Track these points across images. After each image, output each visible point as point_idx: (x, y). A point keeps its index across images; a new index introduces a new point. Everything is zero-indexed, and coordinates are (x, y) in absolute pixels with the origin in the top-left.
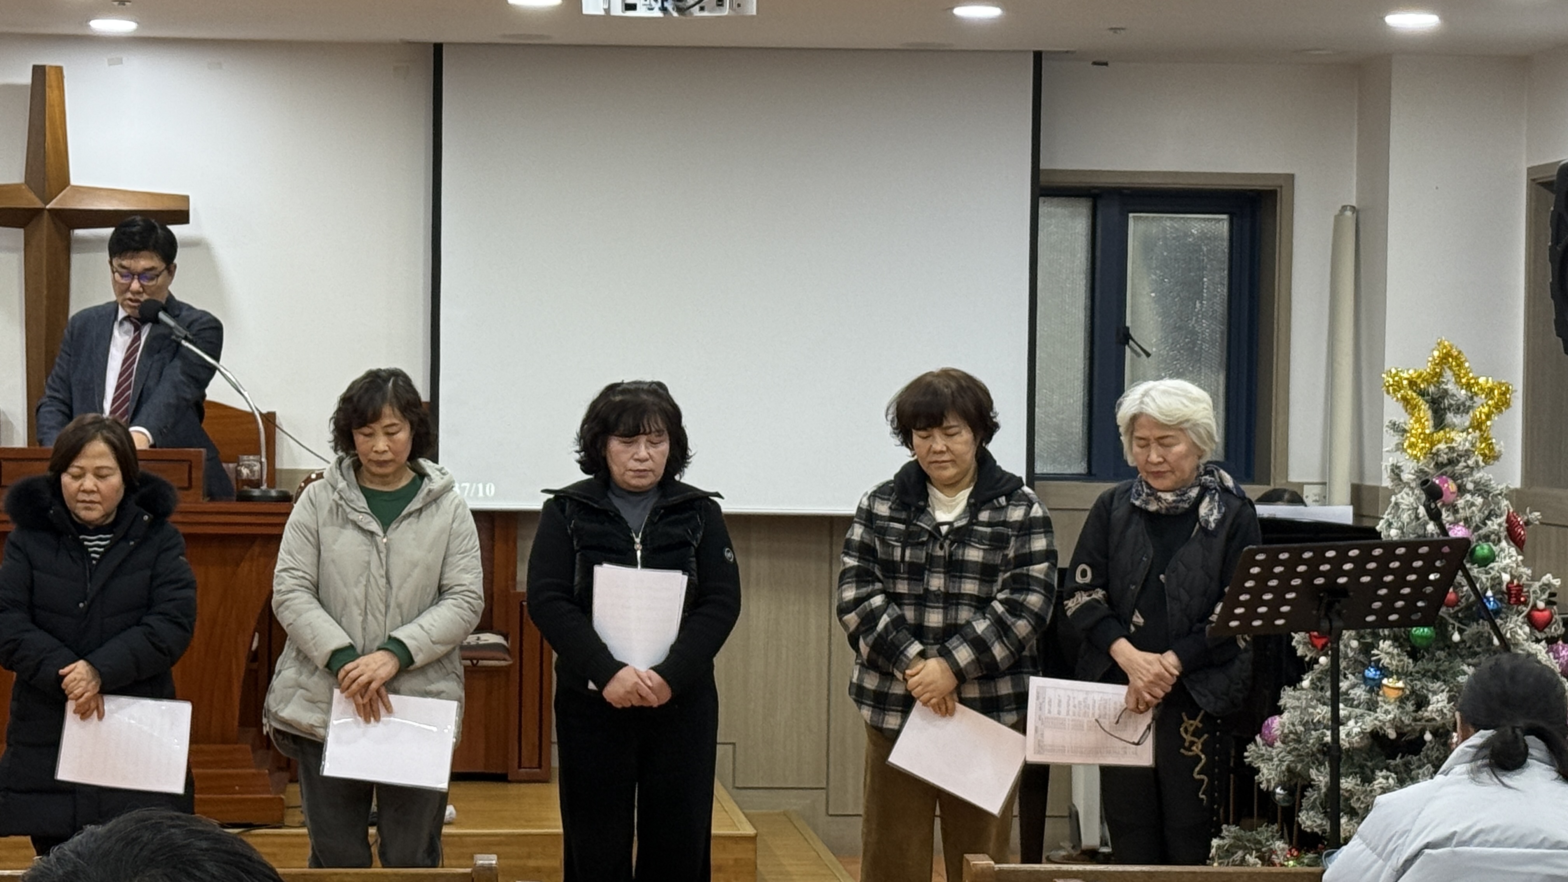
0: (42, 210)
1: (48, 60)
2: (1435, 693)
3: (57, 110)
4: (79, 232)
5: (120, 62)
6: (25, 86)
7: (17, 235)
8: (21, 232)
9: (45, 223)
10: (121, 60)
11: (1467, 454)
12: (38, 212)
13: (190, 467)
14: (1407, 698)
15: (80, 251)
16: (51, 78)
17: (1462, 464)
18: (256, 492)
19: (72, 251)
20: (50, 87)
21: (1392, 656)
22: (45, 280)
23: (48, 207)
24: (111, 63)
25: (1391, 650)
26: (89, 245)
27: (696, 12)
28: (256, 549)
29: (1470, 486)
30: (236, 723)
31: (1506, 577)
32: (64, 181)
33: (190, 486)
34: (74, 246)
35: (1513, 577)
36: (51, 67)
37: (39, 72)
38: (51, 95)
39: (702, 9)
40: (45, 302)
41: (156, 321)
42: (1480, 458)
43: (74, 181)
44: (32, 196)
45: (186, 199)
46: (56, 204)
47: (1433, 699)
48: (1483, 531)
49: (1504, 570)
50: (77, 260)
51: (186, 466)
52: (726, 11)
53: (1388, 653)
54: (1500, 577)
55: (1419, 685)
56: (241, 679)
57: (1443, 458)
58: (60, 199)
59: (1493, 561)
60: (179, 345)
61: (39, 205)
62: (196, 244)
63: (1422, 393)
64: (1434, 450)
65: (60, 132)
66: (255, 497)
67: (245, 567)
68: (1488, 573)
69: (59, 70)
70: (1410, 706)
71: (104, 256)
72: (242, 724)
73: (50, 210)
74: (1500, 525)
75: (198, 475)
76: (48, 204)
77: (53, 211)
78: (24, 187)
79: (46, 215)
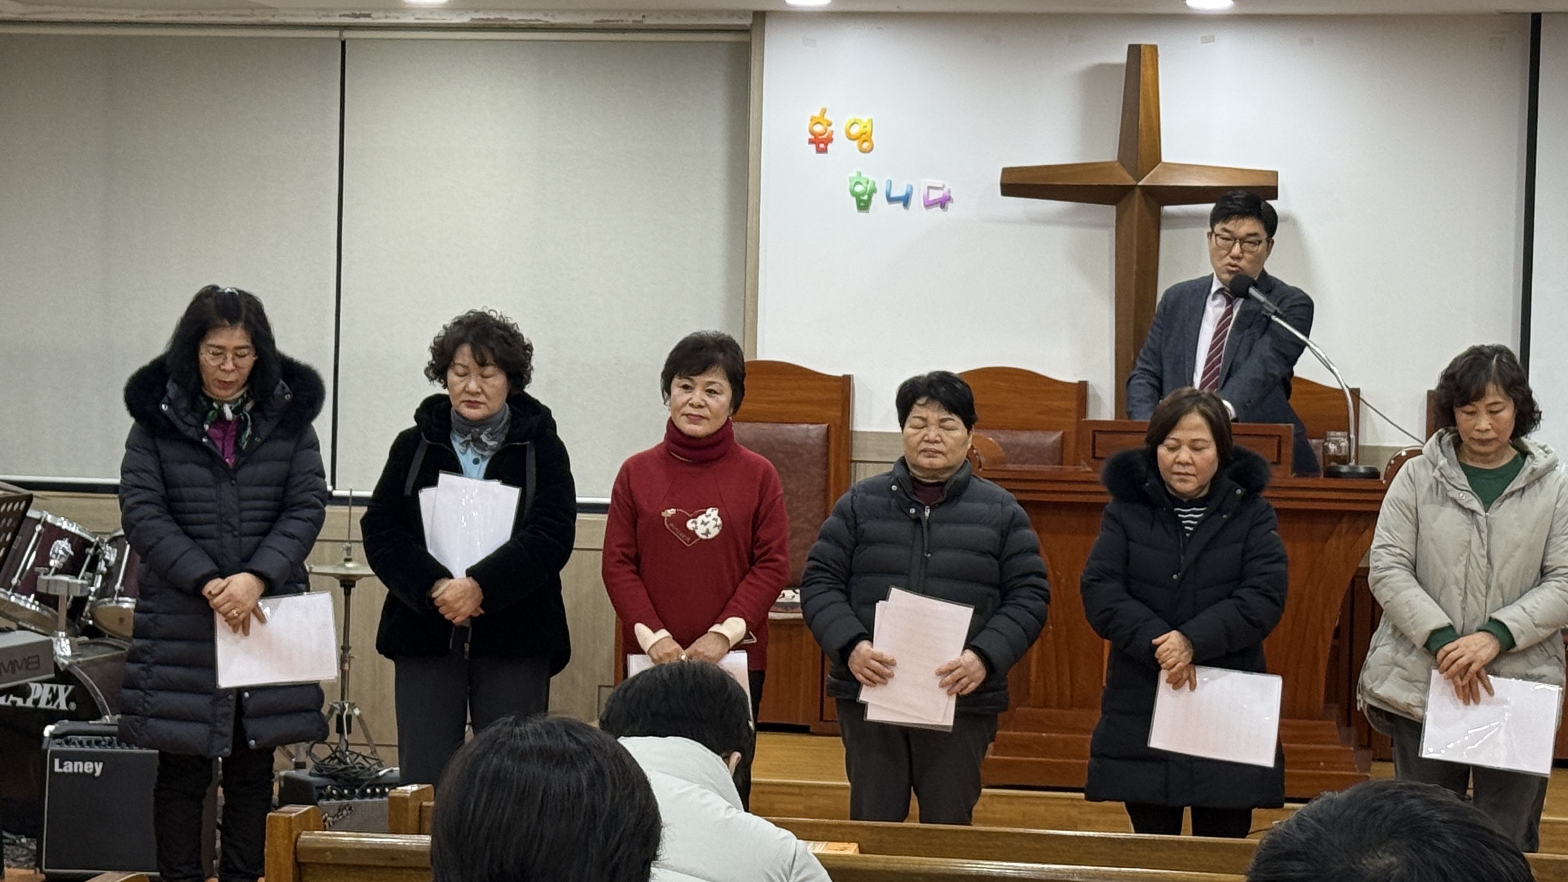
0: (1135, 187)
1: (1143, 39)
3: (1150, 88)
4: (1168, 209)
5: (1212, 39)
6: (1120, 65)
7: (1109, 212)
8: (1113, 208)
9: (1137, 202)
10: (1213, 37)
12: (1132, 188)
13: (1279, 443)
15: (1169, 227)
16: (1146, 58)
18: (1344, 469)
19: (1162, 227)
20: (1145, 66)
22: (1135, 256)
23: (1140, 184)
24: (1205, 40)
26: (1177, 220)
28: (1344, 526)
30: (1322, 699)
32: (1156, 158)
33: (1280, 461)
34: (1163, 222)
36: (1146, 45)
37: (1135, 51)
38: (1146, 73)
40: (1135, 277)
41: (1247, 296)
43: (1166, 157)
44: (1124, 173)
45: (1275, 174)
46: (1147, 181)
50: (1165, 234)
51: (1275, 441)
56: (1327, 656)
58: (1152, 176)
60: (1270, 320)
61: (1131, 181)
65: (1153, 110)
66: (1341, 473)
69: (1154, 48)
72: (1328, 700)
73: (1141, 186)
75: (1288, 451)
76: (1139, 181)
77: (1143, 187)
78: (1117, 165)
79: (1138, 192)
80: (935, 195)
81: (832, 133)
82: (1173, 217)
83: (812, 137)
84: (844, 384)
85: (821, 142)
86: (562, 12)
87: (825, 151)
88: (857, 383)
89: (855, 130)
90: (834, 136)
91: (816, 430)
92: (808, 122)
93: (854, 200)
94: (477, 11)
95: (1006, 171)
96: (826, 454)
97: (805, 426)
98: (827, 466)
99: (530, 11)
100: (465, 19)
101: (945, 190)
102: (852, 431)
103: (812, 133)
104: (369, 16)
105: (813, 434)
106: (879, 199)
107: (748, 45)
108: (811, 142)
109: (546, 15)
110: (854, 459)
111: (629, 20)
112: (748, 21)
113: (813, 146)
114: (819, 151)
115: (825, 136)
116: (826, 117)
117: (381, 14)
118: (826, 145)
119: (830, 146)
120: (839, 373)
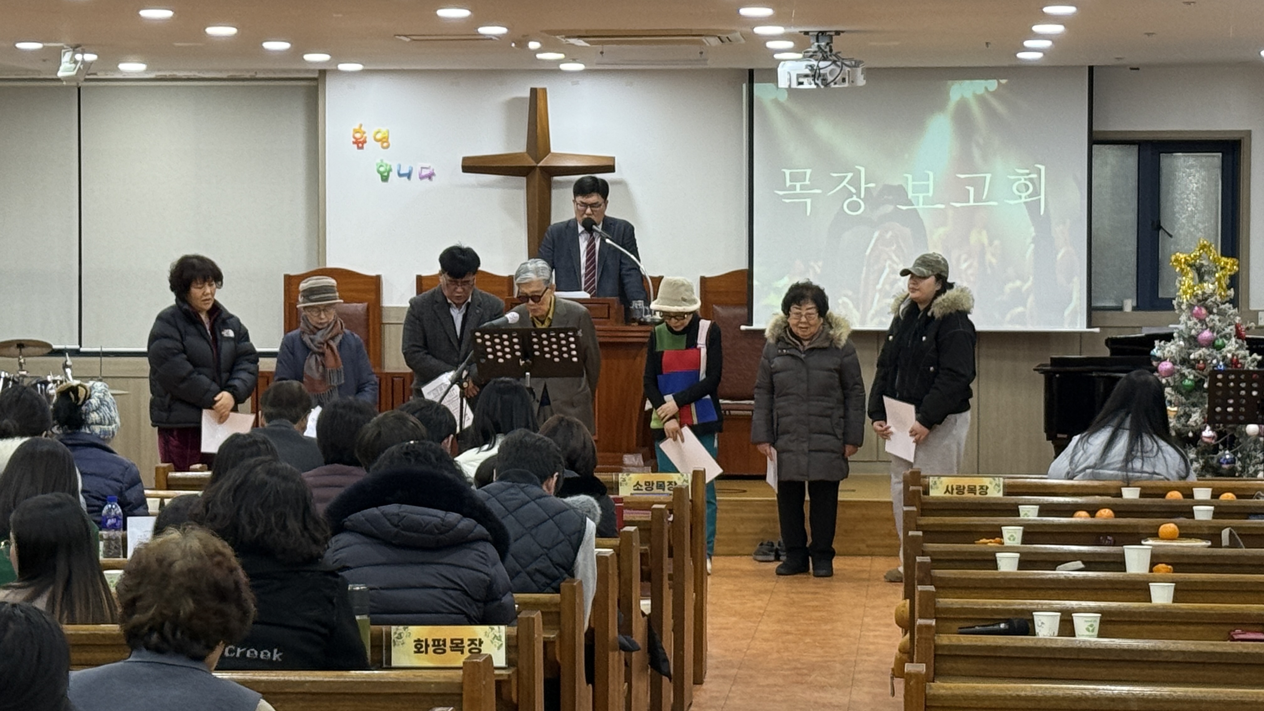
0: (536, 166)
1: (538, 85)
2: (1194, 413)
3: (543, 112)
4: (556, 178)
5: (577, 83)
6: (526, 99)
7: (524, 180)
9: (537, 174)
11: (1212, 295)
12: (533, 168)
13: (609, 307)
14: (1182, 416)
15: (557, 188)
16: (540, 95)
17: (1209, 300)
18: (643, 320)
19: (552, 189)
20: (540, 99)
21: (1172, 395)
22: (538, 205)
23: (539, 165)
24: (573, 85)
25: (1170, 392)
26: (561, 184)
27: (832, 85)
29: (1215, 311)
30: (635, 442)
31: (1229, 355)
32: (547, 150)
33: (609, 318)
34: (553, 185)
35: (1233, 355)
36: (540, 88)
37: (534, 91)
38: (540, 104)
39: (835, 84)
40: (538, 217)
42: (1218, 298)
43: (553, 149)
44: (530, 159)
45: (613, 159)
46: (543, 163)
47: (1193, 415)
48: (1224, 333)
49: (1229, 351)
50: (554, 192)
51: (607, 305)
52: (846, 85)
53: (1169, 394)
54: (1226, 356)
55: (1187, 409)
57: (1200, 297)
58: (545, 160)
59: (1224, 347)
61: (534, 164)
62: (619, 183)
63: (1190, 266)
64: (1195, 293)
65: (545, 124)
67: (639, 359)
68: (1221, 353)
69: (544, 90)
70: (1183, 420)
71: (570, 191)
74: (1231, 330)
75: (613, 311)
76: (538, 163)
77: (541, 167)
78: (526, 154)
79: (538, 169)
80: (425, 172)
81: (366, 138)
82: (560, 182)
83: (354, 140)
84: (376, 281)
85: (360, 143)
86: (208, 71)
87: (362, 148)
88: (384, 279)
89: (379, 136)
90: (367, 140)
91: (360, 307)
92: (352, 132)
93: (379, 176)
94: (159, 70)
95: (465, 159)
96: (367, 320)
97: (355, 304)
98: (368, 325)
99: (191, 70)
100: (152, 75)
101: (431, 170)
102: (382, 307)
103: (354, 137)
104: (95, 74)
105: (360, 309)
106: (393, 176)
107: (316, 88)
108: (354, 143)
109: (199, 73)
110: (384, 322)
111: (247, 75)
112: (316, 75)
113: (355, 146)
114: (359, 148)
115: (361, 140)
116: (363, 129)
117: (103, 73)
118: (363, 145)
119: (365, 145)
120: (373, 273)
